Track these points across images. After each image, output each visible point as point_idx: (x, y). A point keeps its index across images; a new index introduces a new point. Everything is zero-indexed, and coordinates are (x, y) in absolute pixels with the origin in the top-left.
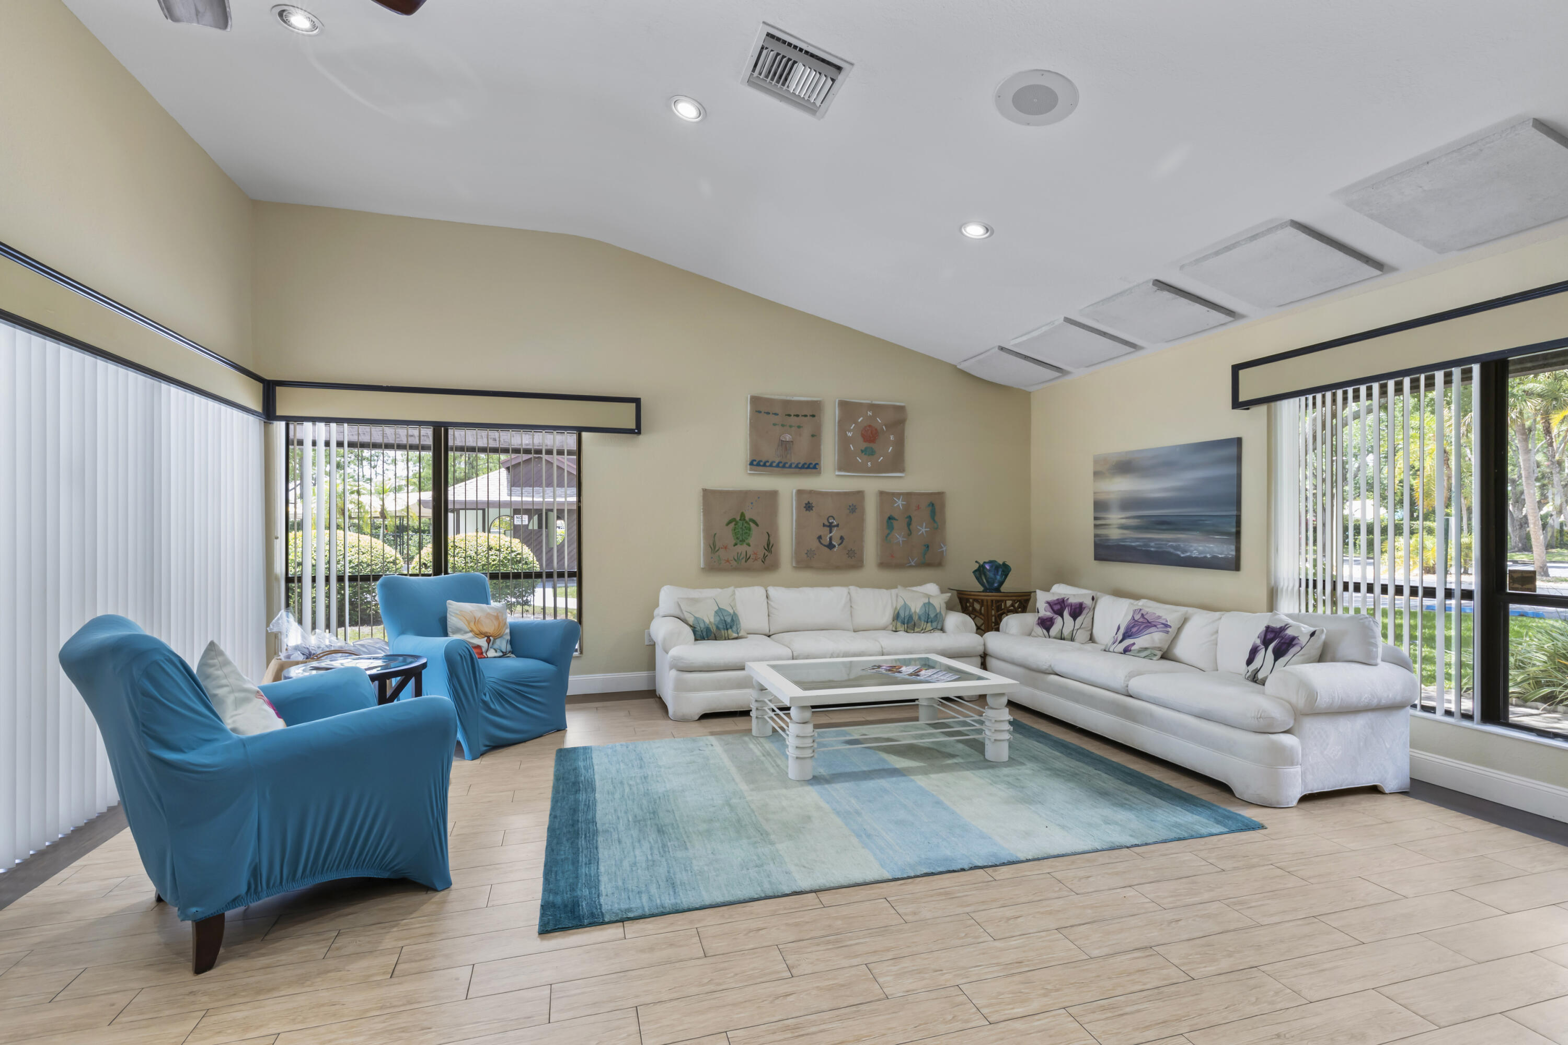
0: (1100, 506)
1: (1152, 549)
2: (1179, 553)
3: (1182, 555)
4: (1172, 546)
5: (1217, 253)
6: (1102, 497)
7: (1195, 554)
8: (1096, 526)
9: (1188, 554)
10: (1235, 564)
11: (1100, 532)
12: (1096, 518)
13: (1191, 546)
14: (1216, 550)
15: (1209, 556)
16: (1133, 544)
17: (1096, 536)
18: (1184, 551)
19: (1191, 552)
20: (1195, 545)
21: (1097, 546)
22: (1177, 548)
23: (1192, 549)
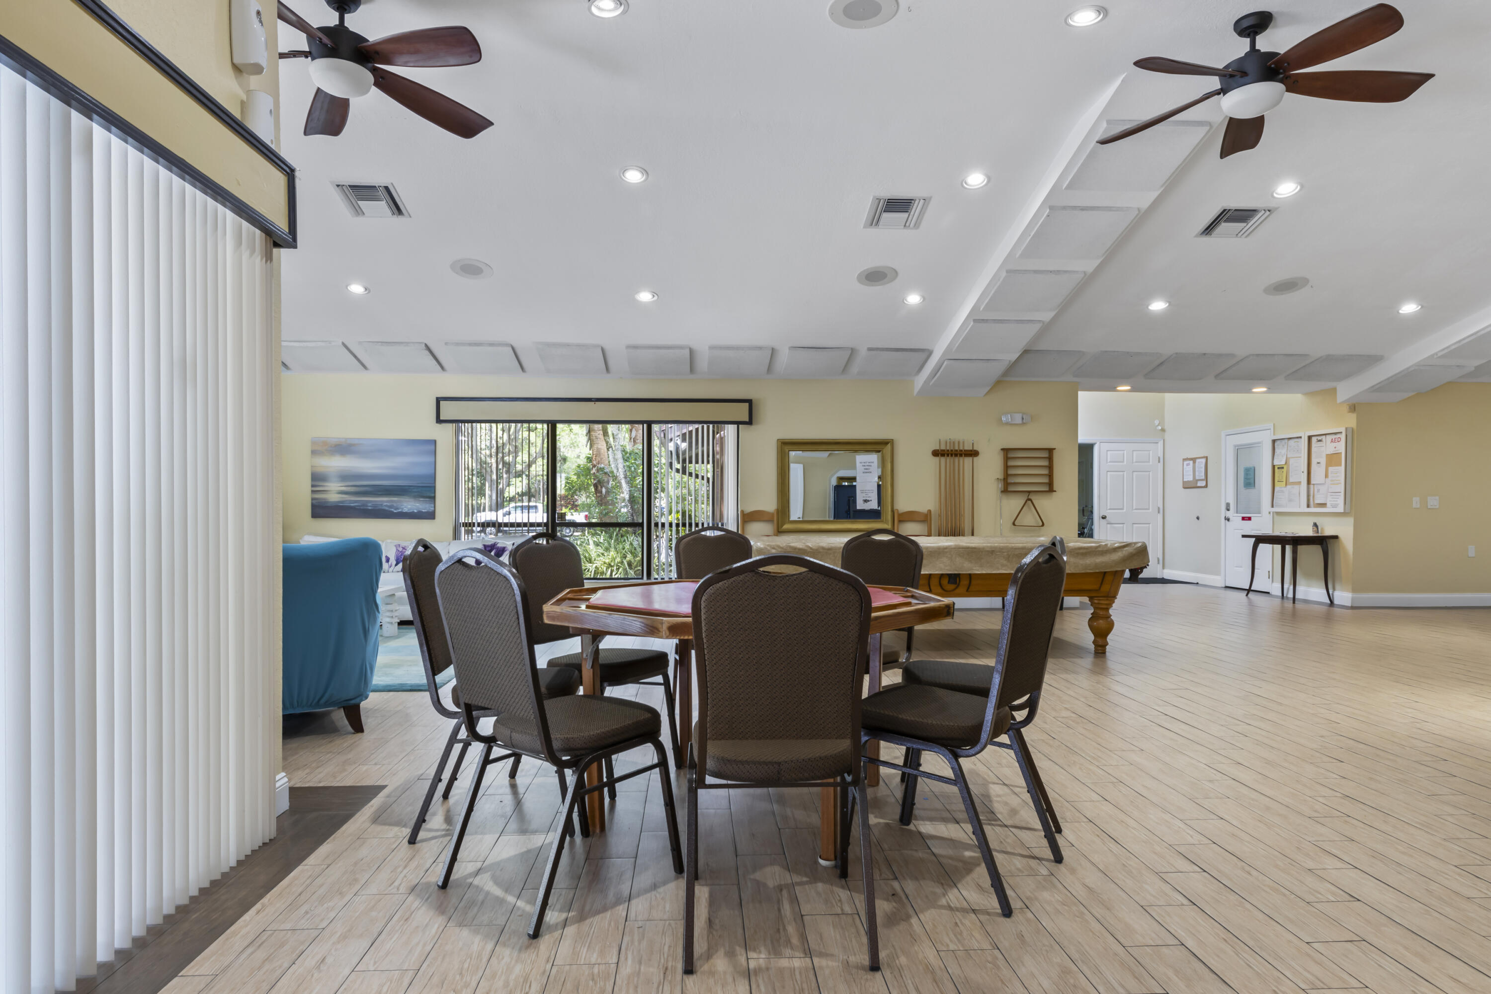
0: (317, 478)
1: (370, 508)
2: (392, 510)
3: (395, 511)
4: (386, 506)
5: (470, 344)
6: (318, 470)
7: (405, 510)
8: (313, 491)
9: (400, 510)
10: (431, 516)
11: (317, 496)
12: (313, 486)
13: (402, 505)
14: (421, 507)
15: (415, 511)
16: (352, 505)
17: (313, 499)
18: (397, 509)
19: (403, 509)
20: (405, 504)
21: (314, 507)
22: (391, 507)
23: (402, 507)
